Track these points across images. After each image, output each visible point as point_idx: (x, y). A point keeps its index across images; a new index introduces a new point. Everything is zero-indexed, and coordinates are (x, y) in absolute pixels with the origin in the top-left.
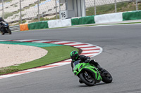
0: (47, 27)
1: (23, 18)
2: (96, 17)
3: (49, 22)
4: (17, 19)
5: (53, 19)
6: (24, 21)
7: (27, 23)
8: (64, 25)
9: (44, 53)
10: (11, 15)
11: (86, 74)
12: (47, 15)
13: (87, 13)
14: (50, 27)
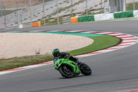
0: (94, 20)
1: (74, 12)
2: (135, 12)
3: (95, 16)
4: (69, 13)
5: (98, 13)
6: (74, 15)
7: (77, 17)
8: (108, 18)
9: (91, 41)
10: (64, 9)
11: (65, 68)
12: (94, 10)
13: (127, 9)
14: (96, 20)
